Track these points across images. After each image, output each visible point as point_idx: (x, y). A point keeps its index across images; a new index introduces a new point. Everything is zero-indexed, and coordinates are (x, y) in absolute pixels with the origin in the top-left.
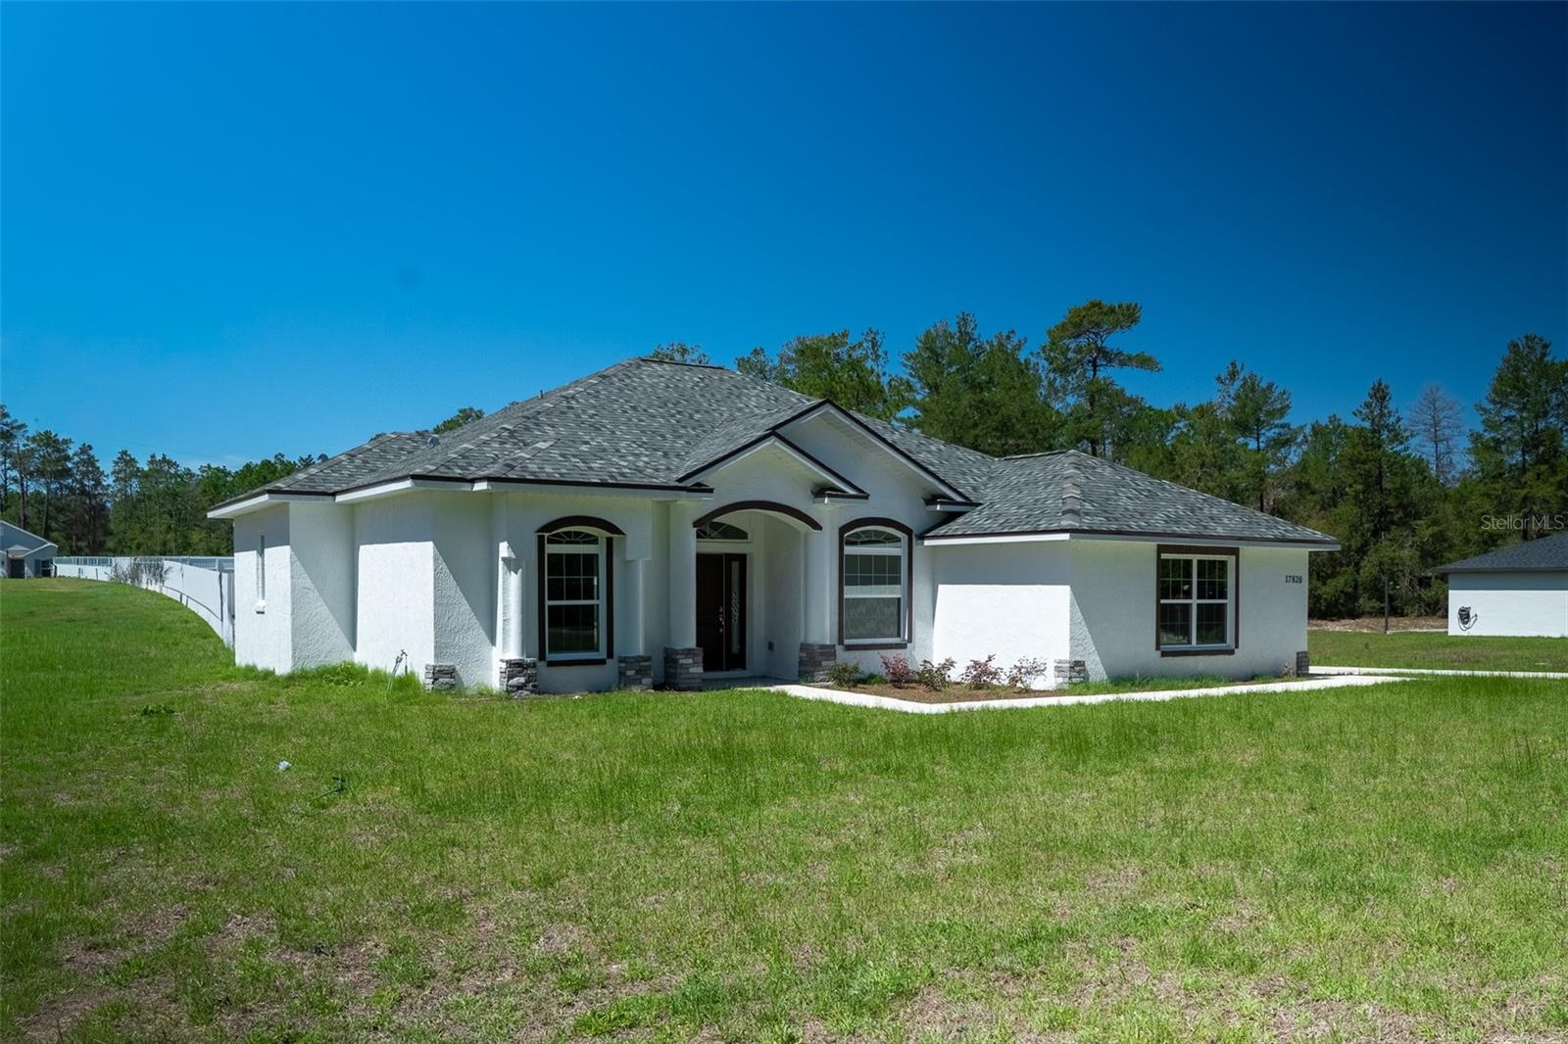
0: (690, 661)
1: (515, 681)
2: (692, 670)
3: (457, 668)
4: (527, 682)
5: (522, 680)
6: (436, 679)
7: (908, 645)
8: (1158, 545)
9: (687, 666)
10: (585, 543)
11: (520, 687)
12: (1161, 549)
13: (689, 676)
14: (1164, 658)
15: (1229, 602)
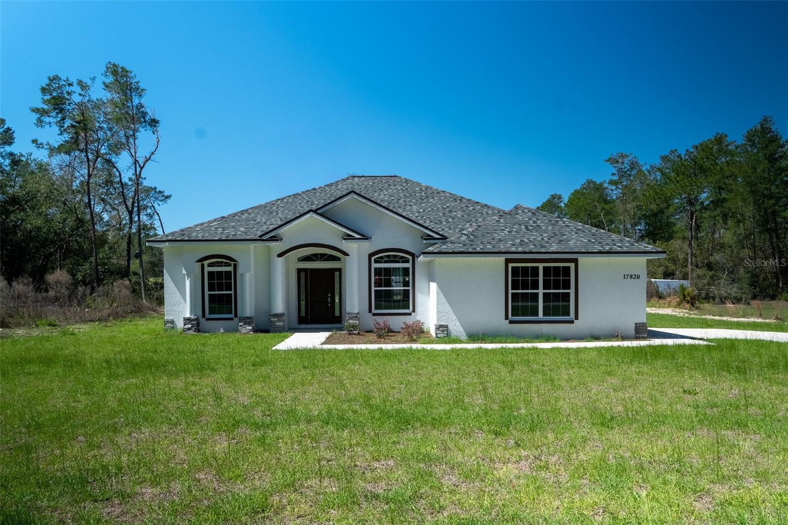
0: (276, 319)
1: (187, 326)
2: (277, 324)
3: (175, 320)
4: (192, 327)
5: (190, 326)
6: (165, 325)
7: (413, 314)
8: (506, 259)
9: (275, 322)
10: (225, 266)
11: (189, 329)
12: (508, 261)
13: (275, 326)
14: (511, 325)
15: (572, 291)
